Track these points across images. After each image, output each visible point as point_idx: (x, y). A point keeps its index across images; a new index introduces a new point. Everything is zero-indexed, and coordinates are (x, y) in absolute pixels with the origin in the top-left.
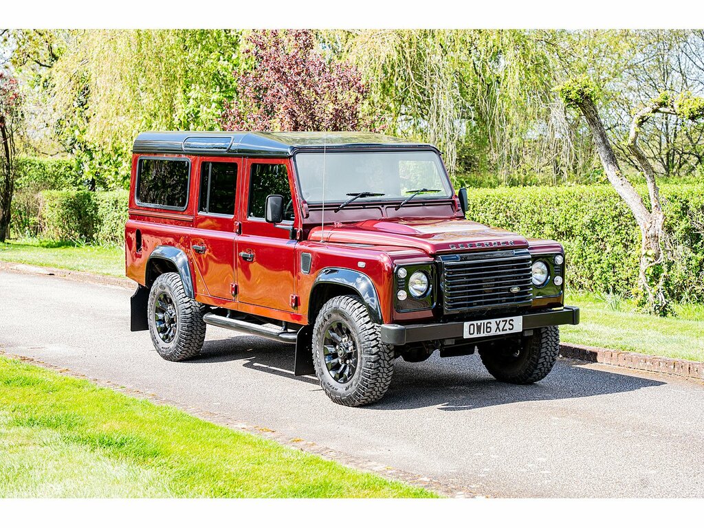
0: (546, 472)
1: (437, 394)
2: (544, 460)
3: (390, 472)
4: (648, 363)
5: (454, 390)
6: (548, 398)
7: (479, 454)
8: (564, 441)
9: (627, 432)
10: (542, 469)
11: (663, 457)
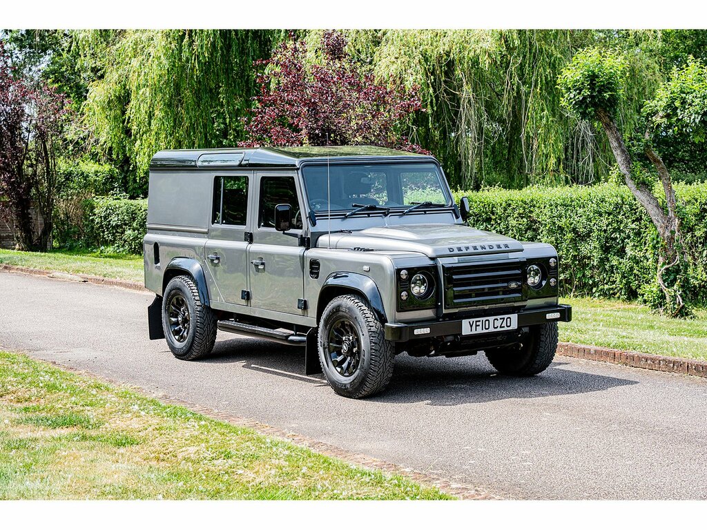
0: (528, 463)
1: (437, 392)
2: (528, 452)
3: (375, 463)
4: (649, 362)
5: (454, 388)
6: (543, 395)
7: (467, 447)
8: (551, 435)
9: (613, 426)
10: (526, 461)
11: (642, 449)
